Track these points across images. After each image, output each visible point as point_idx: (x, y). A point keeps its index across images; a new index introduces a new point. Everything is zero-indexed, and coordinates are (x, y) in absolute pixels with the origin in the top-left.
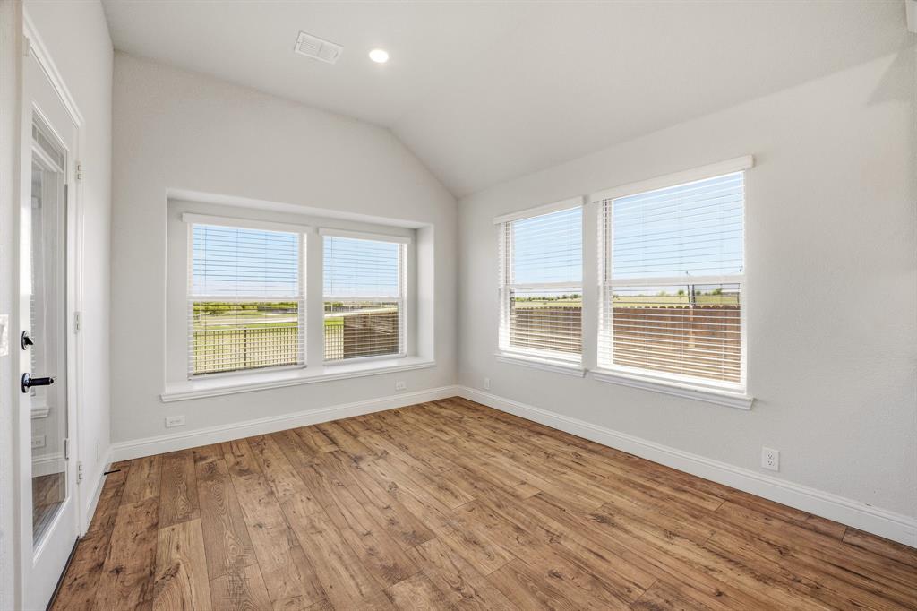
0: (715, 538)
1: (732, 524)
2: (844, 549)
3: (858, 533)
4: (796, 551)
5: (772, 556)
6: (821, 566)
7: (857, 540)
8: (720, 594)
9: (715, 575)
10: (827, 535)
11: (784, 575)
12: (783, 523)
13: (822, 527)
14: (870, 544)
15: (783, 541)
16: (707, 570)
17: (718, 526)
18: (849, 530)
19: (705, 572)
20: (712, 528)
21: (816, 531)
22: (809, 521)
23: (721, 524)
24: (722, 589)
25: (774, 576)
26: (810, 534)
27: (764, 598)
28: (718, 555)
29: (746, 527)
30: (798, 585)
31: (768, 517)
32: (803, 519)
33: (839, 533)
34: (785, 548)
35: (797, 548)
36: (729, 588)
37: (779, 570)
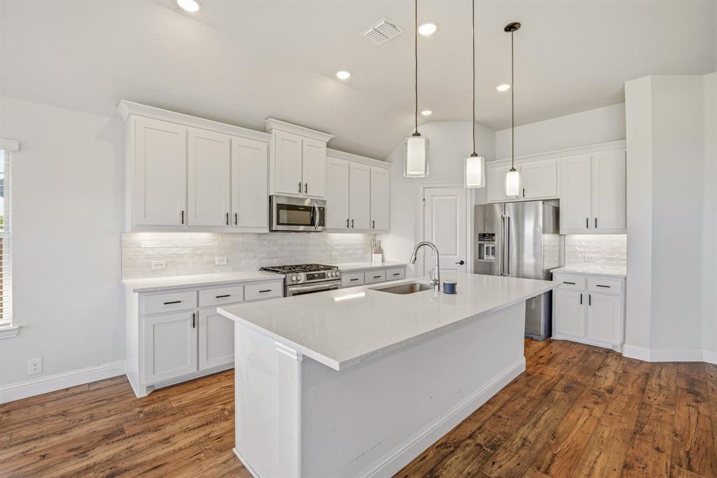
0: (15, 436)
1: (20, 422)
2: (93, 394)
3: (95, 383)
4: (70, 410)
5: (60, 420)
6: (87, 407)
7: (97, 386)
8: (44, 456)
9: (33, 451)
10: (81, 393)
11: (73, 423)
12: (53, 402)
13: (76, 391)
14: (102, 385)
15: (60, 410)
16: (24, 454)
17: (11, 430)
18: (89, 384)
19: (25, 455)
20: (8, 433)
21: (74, 394)
22: (68, 392)
23: (13, 427)
24: (43, 454)
25: (68, 427)
26: (73, 398)
27: (70, 439)
28: (24, 442)
29: (31, 418)
30: (82, 422)
31: (42, 404)
32: (64, 393)
33: (86, 388)
34: (64, 412)
35: (71, 408)
36: (47, 449)
37: (68, 423)
